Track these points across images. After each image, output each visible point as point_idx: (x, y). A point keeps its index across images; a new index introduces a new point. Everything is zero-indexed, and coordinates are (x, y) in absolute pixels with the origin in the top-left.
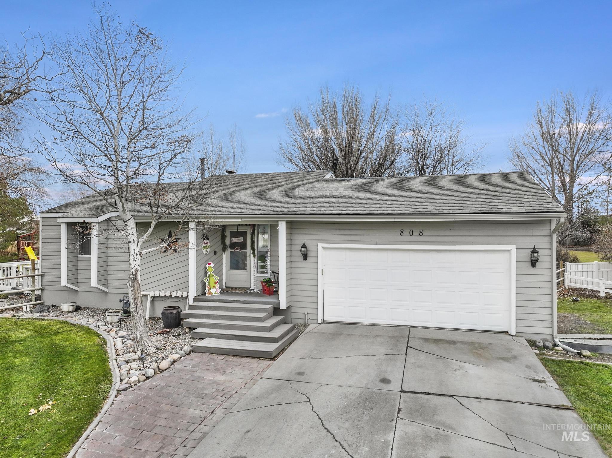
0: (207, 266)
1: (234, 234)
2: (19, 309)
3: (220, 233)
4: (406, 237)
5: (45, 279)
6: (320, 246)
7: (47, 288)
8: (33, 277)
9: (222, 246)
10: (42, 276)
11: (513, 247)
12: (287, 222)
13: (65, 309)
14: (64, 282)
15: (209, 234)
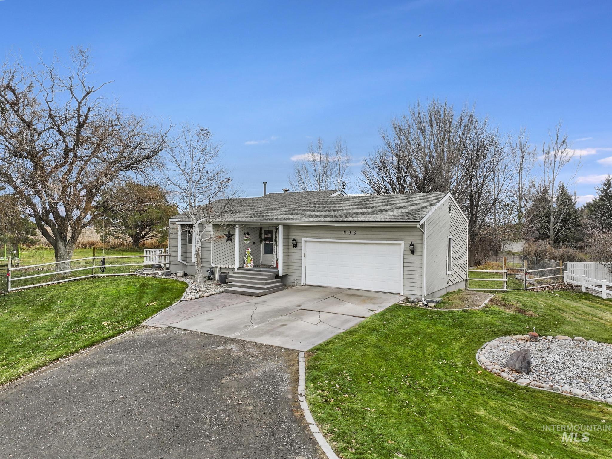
0: (247, 250)
1: (267, 232)
2: (157, 274)
3: (259, 231)
4: (347, 235)
5: (171, 257)
6: (303, 239)
7: (172, 263)
8: (165, 256)
9: (259, 240)
10: (170, 256)
11: (402, 242)
12: (283, 226)
13: (179, 274)
14: (179, 259)
15: (250, 232)
